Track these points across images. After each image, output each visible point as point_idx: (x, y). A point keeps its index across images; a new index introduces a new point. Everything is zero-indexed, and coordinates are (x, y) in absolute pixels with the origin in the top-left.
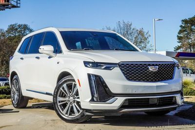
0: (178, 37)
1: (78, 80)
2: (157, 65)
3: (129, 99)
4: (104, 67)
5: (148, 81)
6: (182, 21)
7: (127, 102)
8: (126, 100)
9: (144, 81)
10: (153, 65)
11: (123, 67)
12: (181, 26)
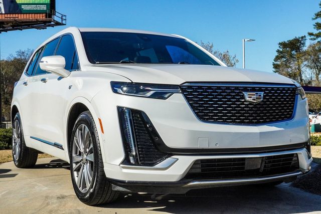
0: (274, 64)
1: (100, 120)
2: (260, 90)
3: (202, 161)
4: (152, 93)
5: (242, 123)
6: (280, 44)
7: (199, 166)
8: (196, 162)
9: (234, 122)
10: (253, 90)
11: (191, 94)
12: (278, 51)
